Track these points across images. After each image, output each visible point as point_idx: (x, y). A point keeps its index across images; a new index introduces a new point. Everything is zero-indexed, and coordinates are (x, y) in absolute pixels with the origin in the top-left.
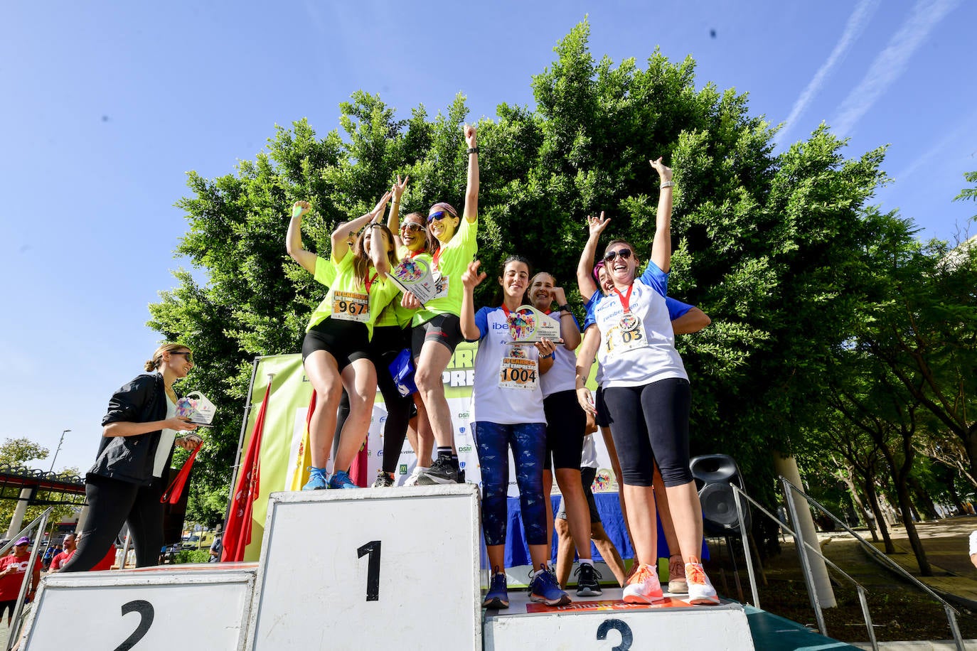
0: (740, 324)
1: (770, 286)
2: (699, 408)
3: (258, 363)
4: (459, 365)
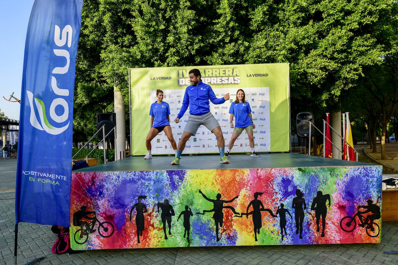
0: (327, 60)
1: (343, 43)
2: (304, 93)
3: (130, 71)
4: (214, 75)
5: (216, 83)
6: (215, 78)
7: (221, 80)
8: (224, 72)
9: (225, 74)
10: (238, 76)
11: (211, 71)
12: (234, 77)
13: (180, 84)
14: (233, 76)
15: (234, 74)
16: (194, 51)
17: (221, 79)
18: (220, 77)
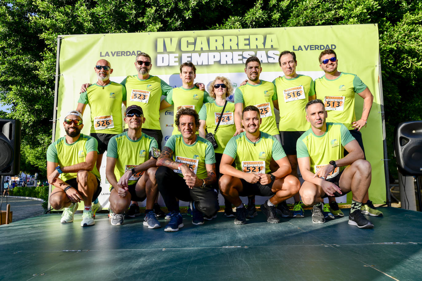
3: (61, 40)
4: (227, 47)
5: (230, 62)
6: (229, 54)
7: (241, 57)
8: (247, 42)
9: (249, 44)
10: (275, 49)
11: (220, 39)
12: (267, 50)
13: (158, 65)
14: (264, 49)
15: (268, 46)
16: (190, 12)
17: (242, 55)
18: (238, 50)
